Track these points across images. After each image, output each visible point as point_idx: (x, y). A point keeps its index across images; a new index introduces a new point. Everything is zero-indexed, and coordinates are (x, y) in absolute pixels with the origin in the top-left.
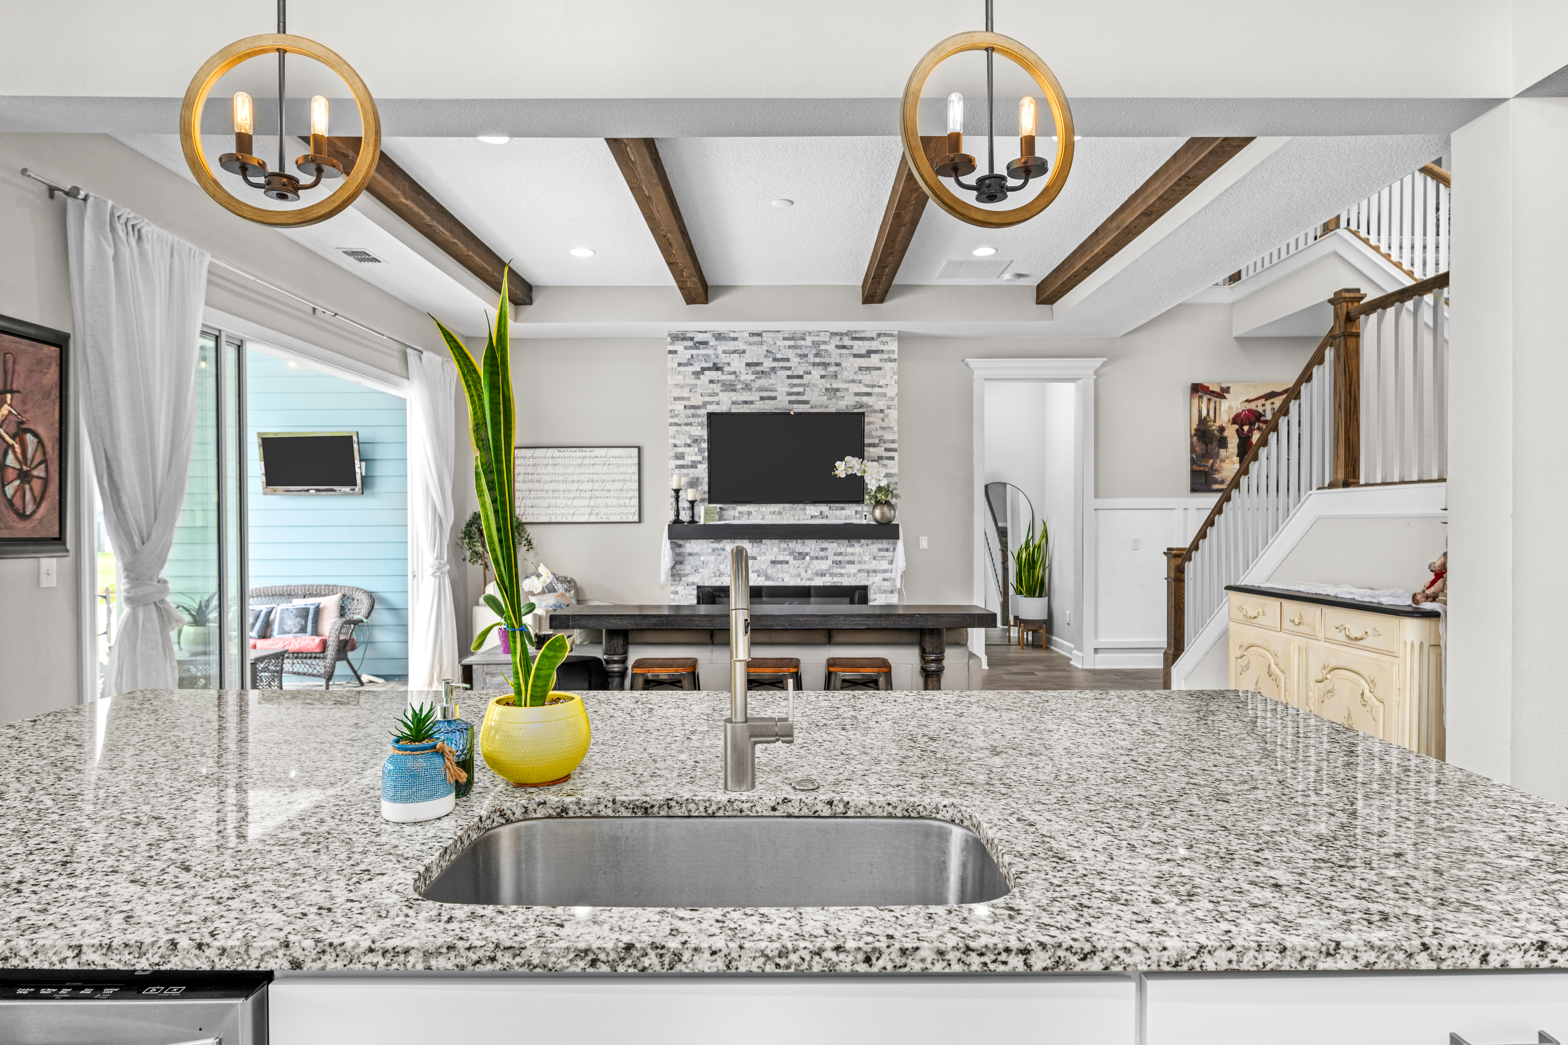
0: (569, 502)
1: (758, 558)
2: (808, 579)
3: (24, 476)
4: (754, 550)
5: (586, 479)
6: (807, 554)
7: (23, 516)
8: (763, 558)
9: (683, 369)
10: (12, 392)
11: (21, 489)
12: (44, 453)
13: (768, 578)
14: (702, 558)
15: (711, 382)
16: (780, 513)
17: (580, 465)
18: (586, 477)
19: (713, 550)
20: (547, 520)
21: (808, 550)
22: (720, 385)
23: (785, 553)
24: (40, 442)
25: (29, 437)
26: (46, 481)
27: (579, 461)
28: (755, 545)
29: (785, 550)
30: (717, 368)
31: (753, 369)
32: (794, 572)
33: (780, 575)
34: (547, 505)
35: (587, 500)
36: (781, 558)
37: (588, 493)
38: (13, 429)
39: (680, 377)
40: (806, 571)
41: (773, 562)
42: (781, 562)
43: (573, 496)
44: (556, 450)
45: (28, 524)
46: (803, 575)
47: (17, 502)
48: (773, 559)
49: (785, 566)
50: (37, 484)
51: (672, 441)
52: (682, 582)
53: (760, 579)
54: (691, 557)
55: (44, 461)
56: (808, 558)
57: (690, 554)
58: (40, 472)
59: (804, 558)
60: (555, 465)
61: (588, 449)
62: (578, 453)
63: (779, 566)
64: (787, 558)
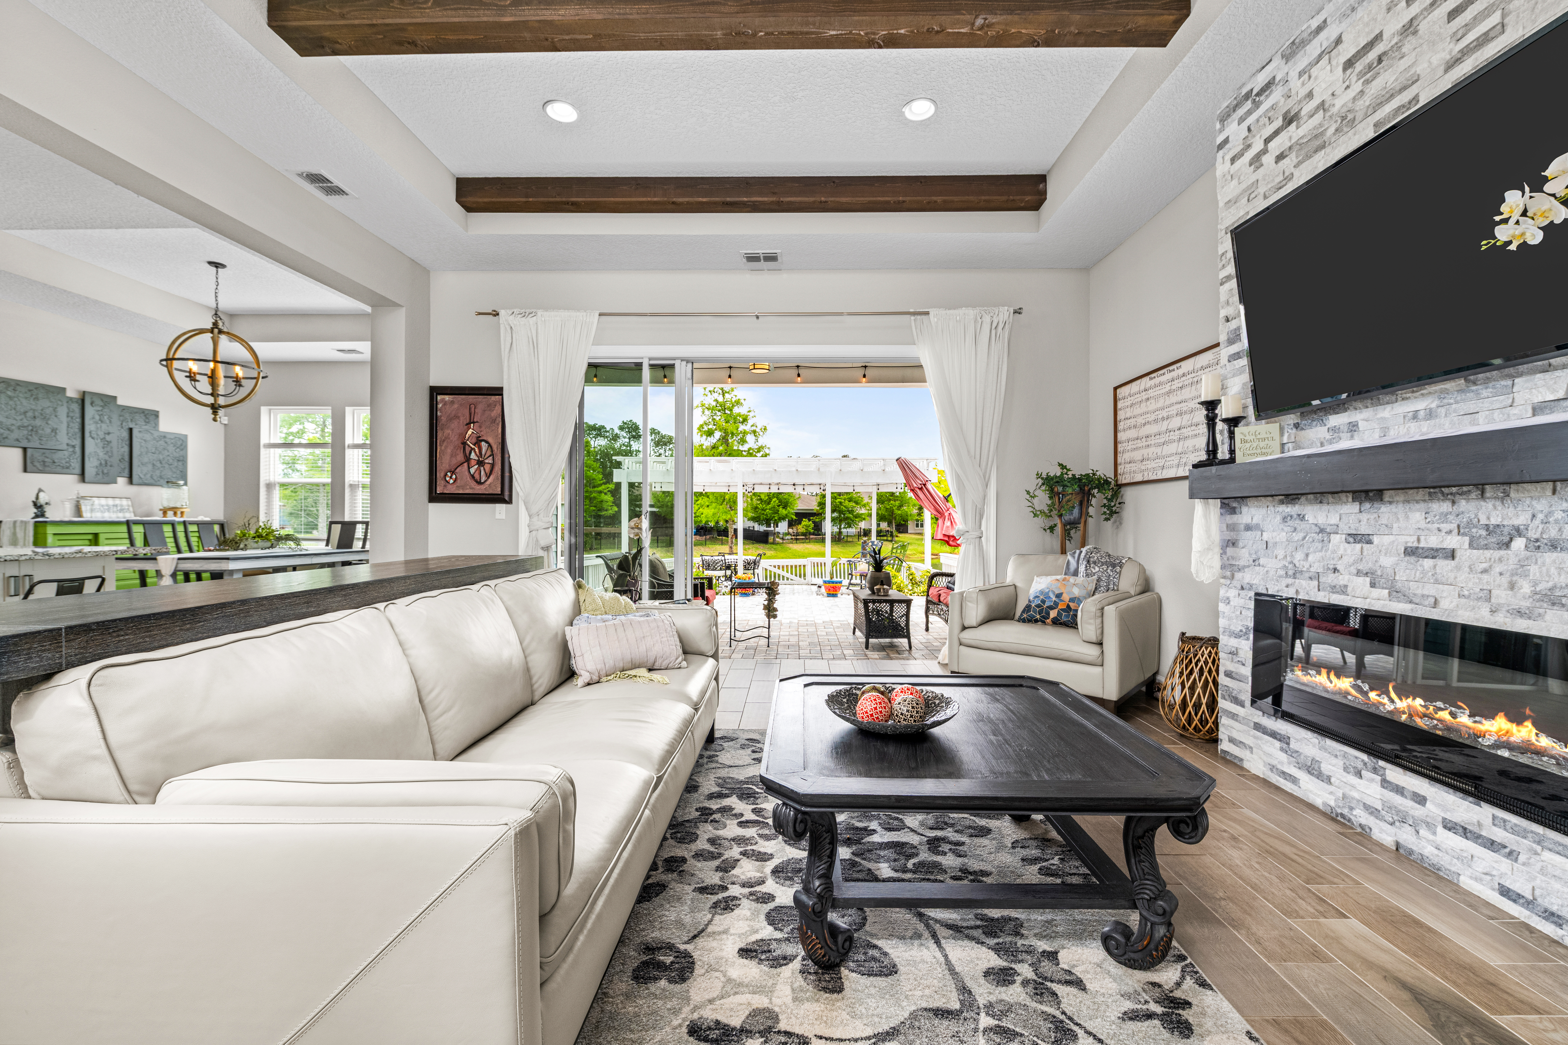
0: (1158, 450)
1: (1376, 539)
2: (1520, 613)
3: (480, 463)
4: (1364, 517)
5: (1175, 412)
6: (1518, 531)
7: (479, 483)
8: (1387, 539)
9: (1238, 163)
10: (474, 423)
11: (479, 470)
12: (492, 451)
13: (1395, 592)
14: (1266, 536)
15: (1280, 157)
16: (1430, 414)
17: (1169, 393)
18: (1174, 410)
19: (1284, 519)
20: (1139, 478)
21: (1521, 519)
22: (1293, 155)
23: (1445, 527)
24: (490, 446)
25: (483, 444)
26: (493, 466)
27: (1167, 388)
28: (1367, 505)
29: (1444, 517)
30: (1290, 119)
31: (1359, 66)
32: (1472, 583)
33: (1430, 590)
34: (1141, 458)
35: (1176, 444)
36: (1432, 541)
37: (1177, 432)
38: (474, 440)
39: (1235, 182)
40: (1512, 586)
41: (1410, 552)
42: (1434, 553)
43: (1162, 440)
44: (1147, 379)
45: (483, 487)
46: (1501, 595)
47: (477, 476)
48: (1412, 542)
49: (1444, 566)
50: (488, 467)
51: (1223, 313)
52: (1235, 582)
53: (1376, 593)
54: (1249, 533)
55: (492, 455)
56: (1519, 543)
57: (1248, 528)
58: (490, 460)
59: (1507, 545)
60: (1148, 399)
61: (1174, 367)
62: (1167, 376)
63: (1428, 563)
64: (1452, 542)
